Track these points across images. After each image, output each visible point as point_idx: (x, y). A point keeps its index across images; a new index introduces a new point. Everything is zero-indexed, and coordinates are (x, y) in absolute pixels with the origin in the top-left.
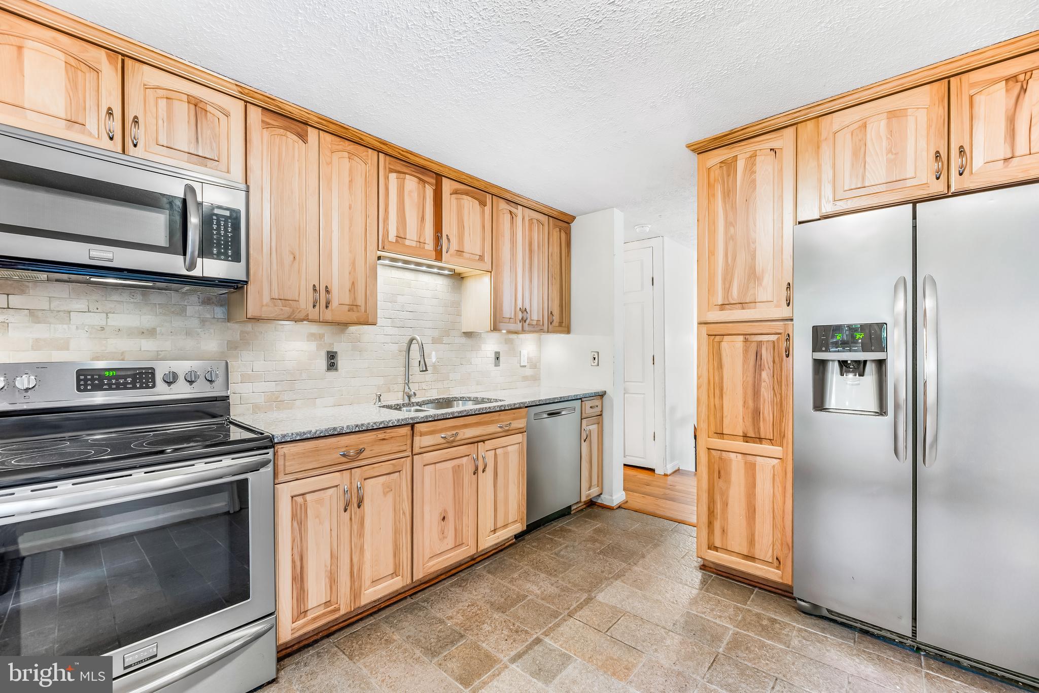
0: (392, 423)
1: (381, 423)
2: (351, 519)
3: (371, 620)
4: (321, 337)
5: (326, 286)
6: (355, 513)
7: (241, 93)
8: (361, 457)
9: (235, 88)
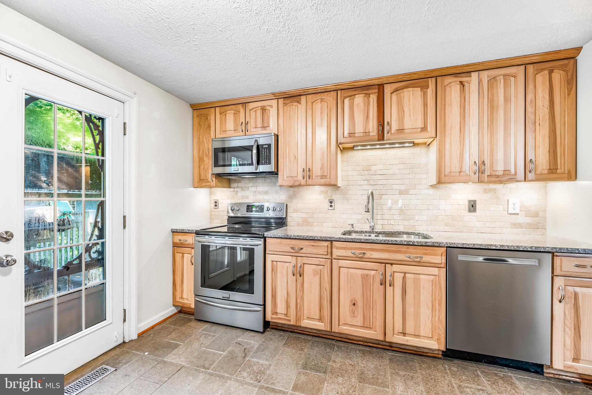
0: (317, 238)
1: (311, 237)
2: (296, 280)
3: (309, 338)
4: (326, 192)
5: (309, 168)
6: (299, 279)
7: (275, 96)
8: (302, 251)
9: (272, 96)
